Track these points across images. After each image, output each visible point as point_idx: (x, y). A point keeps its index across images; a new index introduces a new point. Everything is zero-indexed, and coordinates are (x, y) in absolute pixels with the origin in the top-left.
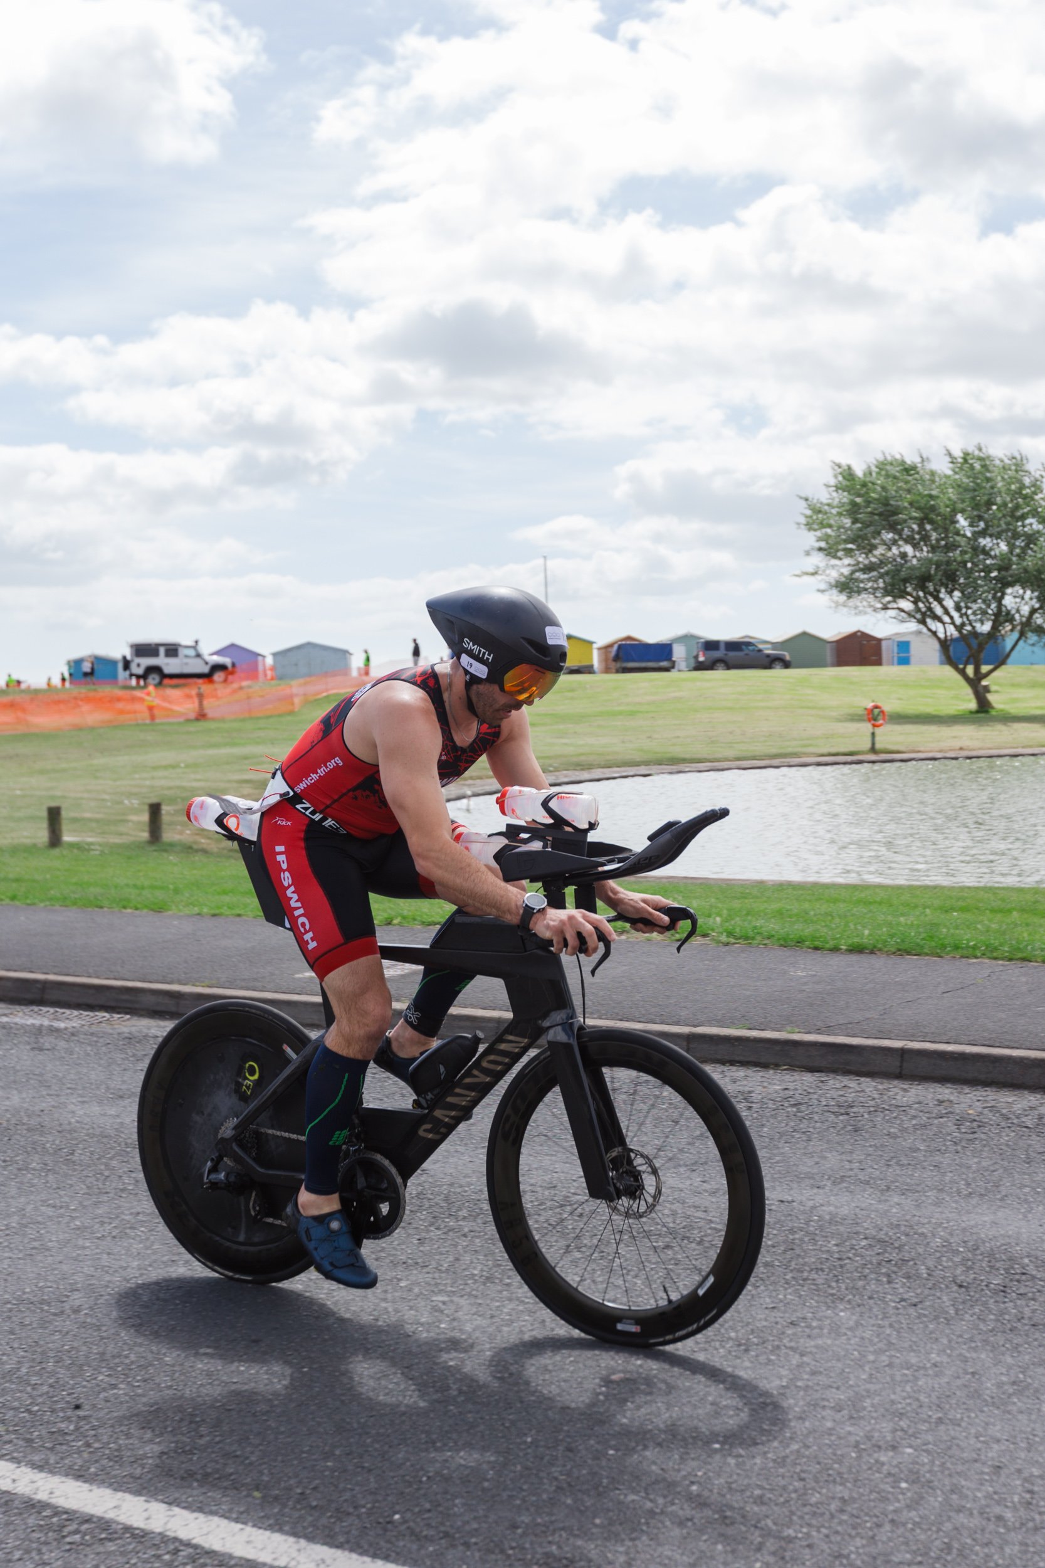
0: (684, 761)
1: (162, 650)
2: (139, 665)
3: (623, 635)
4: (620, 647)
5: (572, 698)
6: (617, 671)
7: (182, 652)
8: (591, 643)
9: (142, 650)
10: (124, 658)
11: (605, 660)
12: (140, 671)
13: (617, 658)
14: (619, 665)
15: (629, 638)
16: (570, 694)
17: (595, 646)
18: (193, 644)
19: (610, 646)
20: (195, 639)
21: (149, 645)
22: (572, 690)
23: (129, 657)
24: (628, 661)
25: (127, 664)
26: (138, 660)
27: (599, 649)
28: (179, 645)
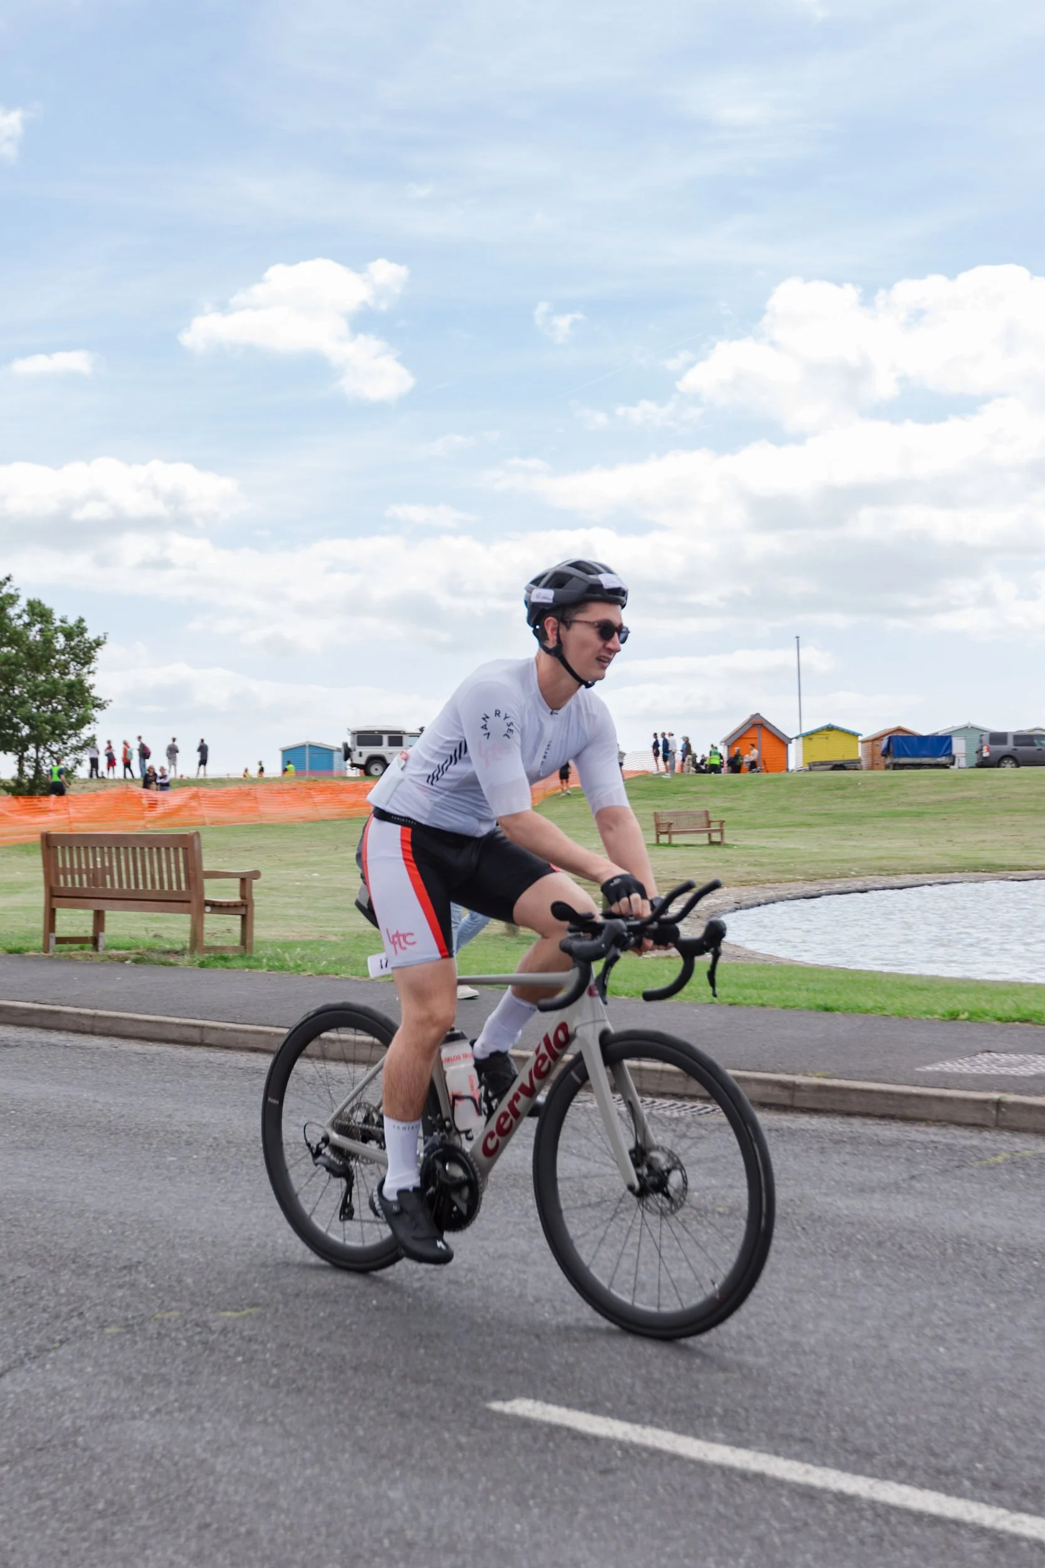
0: (1002, 867)
1: (385, 738)
2: (360, 754)
3: (893, 725)
4: (890, 739)
5: (844, 797)
6: (887, 767)
7: (406, 739)
8: (855, 735)
9: (366, 738)
10: (345, 745)
11: (873, 755)
12: (362, 761)
13: (886, 753)
14: (889, 761)
15: (899, 729)
16: (840, 792)
17: (860, 738)
18: (419, 732)
19: (878, 738)
20: (420, 726)
21: (373, 732)
22: (842, 788)
23: (350, 746)
24: (900, 756)
25: (348, 753)
26: (360, 749)
27: (863, 742)
28: (404, 733)
